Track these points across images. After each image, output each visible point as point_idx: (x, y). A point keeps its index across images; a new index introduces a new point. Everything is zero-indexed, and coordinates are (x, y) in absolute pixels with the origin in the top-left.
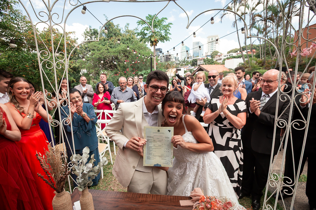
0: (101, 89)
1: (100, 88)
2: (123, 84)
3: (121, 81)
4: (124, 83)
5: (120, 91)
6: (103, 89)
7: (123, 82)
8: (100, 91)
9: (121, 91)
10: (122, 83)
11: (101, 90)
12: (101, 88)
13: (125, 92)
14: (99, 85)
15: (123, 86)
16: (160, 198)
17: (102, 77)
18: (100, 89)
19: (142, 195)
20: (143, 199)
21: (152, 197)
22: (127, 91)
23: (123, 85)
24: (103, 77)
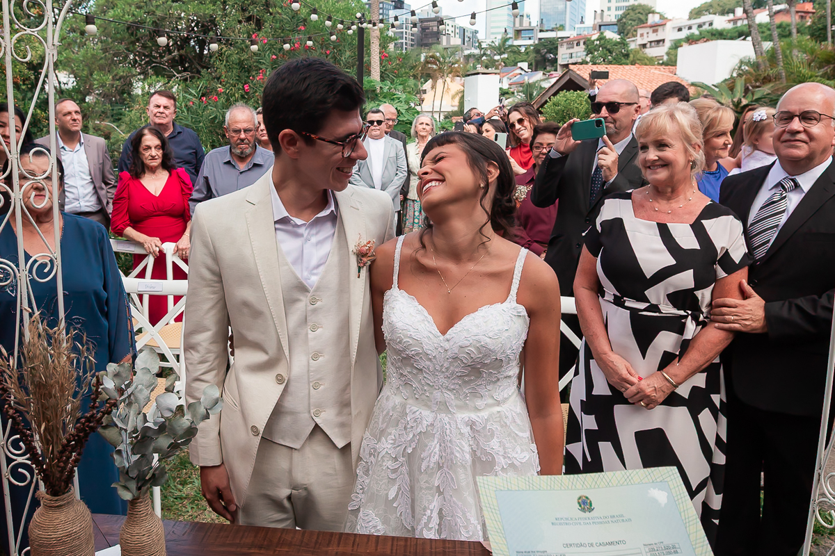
0: (154, 152)
1: (149, 148)
2: (243, 136)
3: (236, 122)
4: (245, 131)
5: (228, 163)
6: (160, 153)
7: (245, 125)
8: (147, 162)
9: (234, 166)
10: (238, 131)
11: (153, 158)
12: (153, 149)
13: (249, 170)
14: (145, 138)
15: (246, 141)
16: (406, 546)
17: (159, 107)
18: (147, 154)
19: (337, 537)
20: (341, 549)
21: (374, 545)
22: (256, 165)
23: (242, 140)
24: (165, 107)
